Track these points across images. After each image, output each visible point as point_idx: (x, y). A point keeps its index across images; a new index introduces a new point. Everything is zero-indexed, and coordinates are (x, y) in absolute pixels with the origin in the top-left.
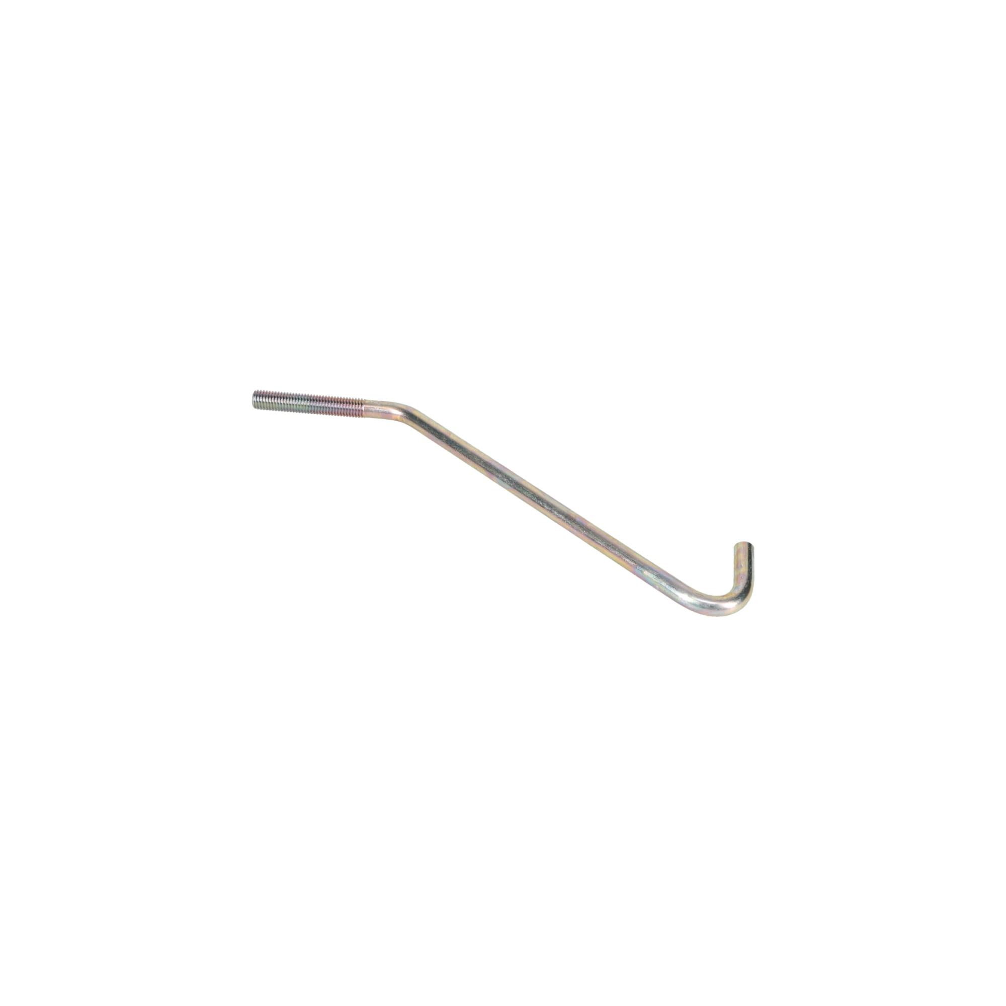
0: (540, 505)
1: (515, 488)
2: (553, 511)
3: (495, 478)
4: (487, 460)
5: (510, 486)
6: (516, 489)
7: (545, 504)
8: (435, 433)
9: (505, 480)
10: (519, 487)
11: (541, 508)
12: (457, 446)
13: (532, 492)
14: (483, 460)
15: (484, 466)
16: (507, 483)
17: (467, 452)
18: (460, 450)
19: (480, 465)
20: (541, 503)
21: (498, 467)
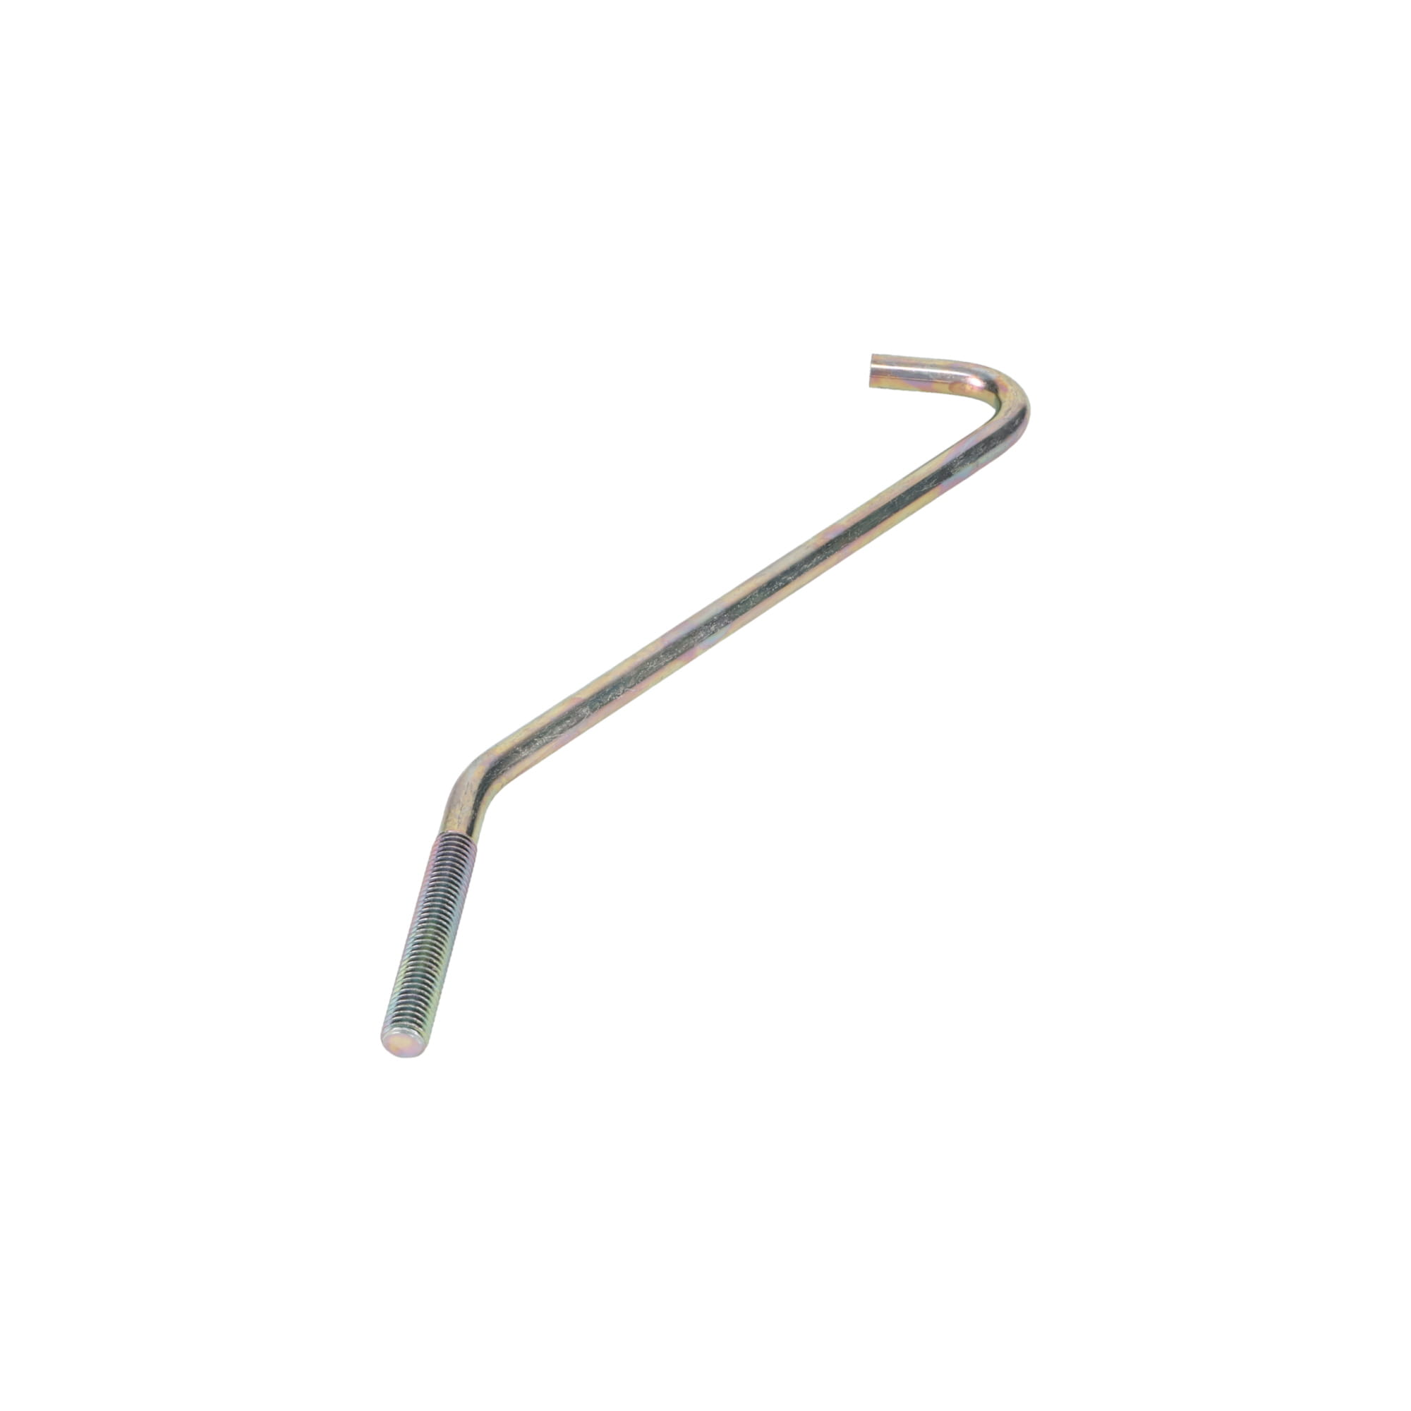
0: (783, 586)
1: (733, 619)
2: (802, 568)
3: (698, 648)
4: (660, 647)
5: (727, 624)
6: (737, 617)
7: (783, 578)
8: (564, 725)
9: (713, 628)
10: (738, 609)
11: (787, 587)
12: (609, 692)
13: (755, 590)
14: (659, 654)
15: (671, 657)
16: (721, 628)
17: (630, 678)
18: (622, 689)
19: (666, 664)
20: (780, 584)
21: (682, 632)
